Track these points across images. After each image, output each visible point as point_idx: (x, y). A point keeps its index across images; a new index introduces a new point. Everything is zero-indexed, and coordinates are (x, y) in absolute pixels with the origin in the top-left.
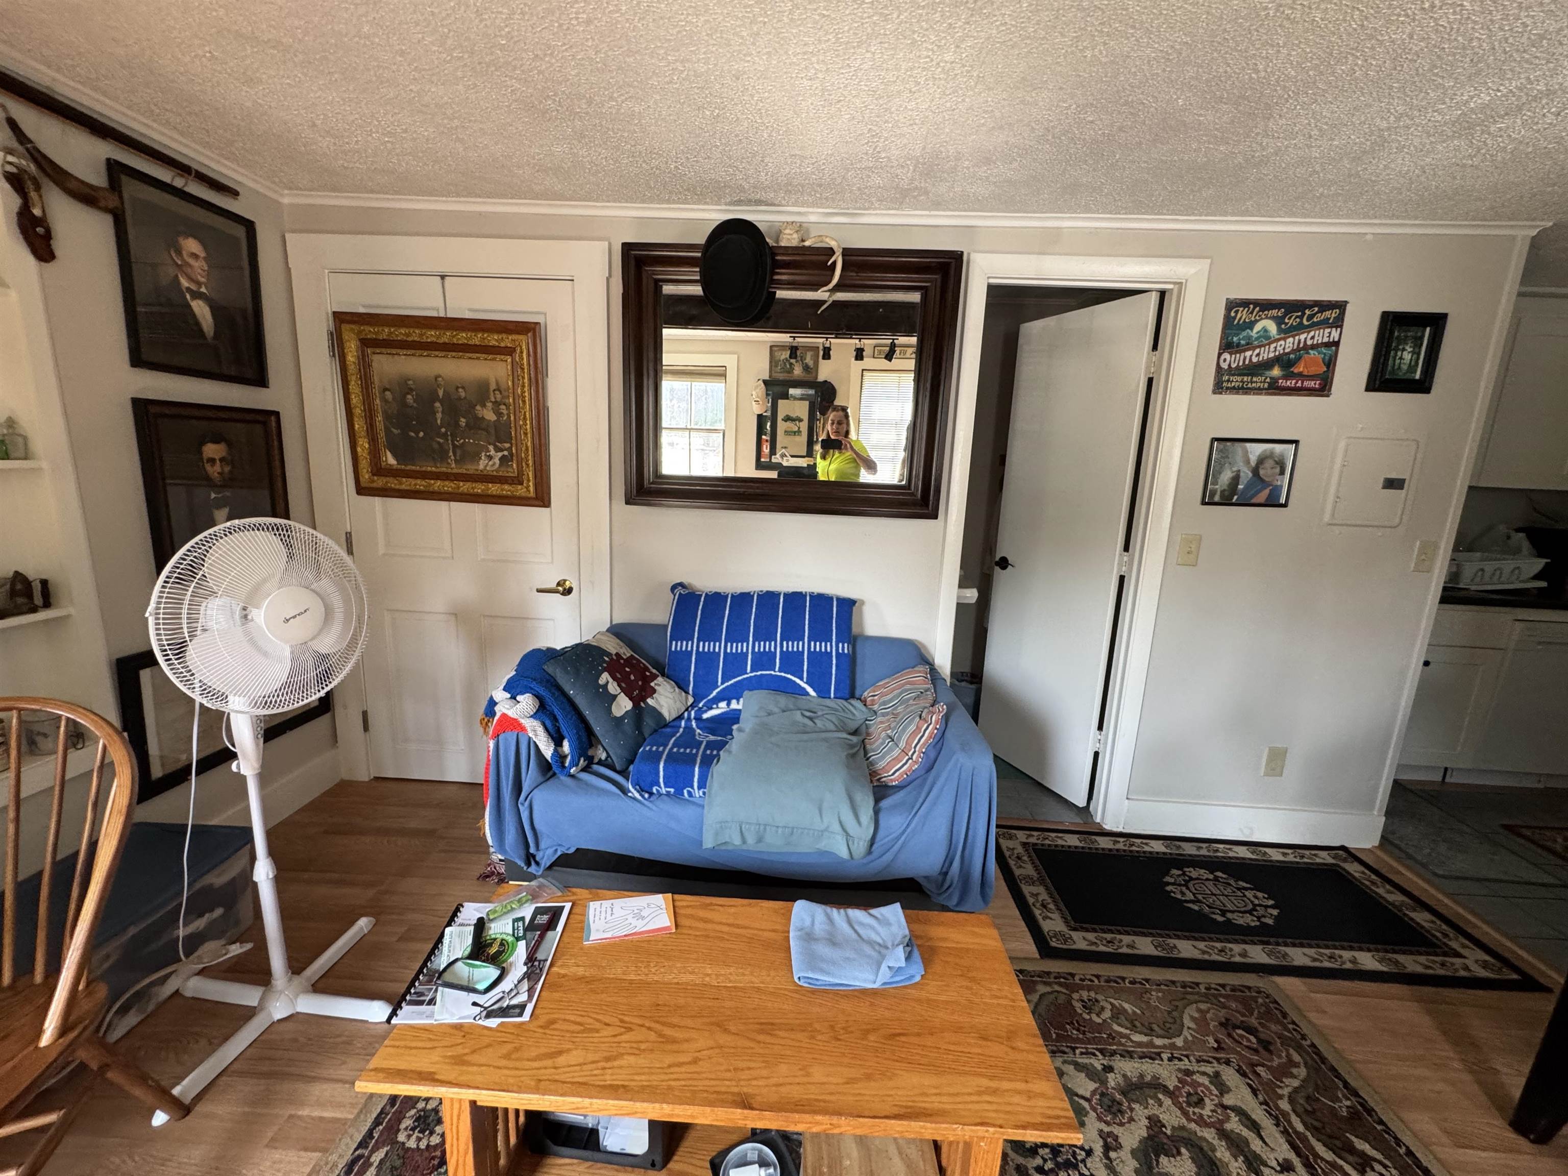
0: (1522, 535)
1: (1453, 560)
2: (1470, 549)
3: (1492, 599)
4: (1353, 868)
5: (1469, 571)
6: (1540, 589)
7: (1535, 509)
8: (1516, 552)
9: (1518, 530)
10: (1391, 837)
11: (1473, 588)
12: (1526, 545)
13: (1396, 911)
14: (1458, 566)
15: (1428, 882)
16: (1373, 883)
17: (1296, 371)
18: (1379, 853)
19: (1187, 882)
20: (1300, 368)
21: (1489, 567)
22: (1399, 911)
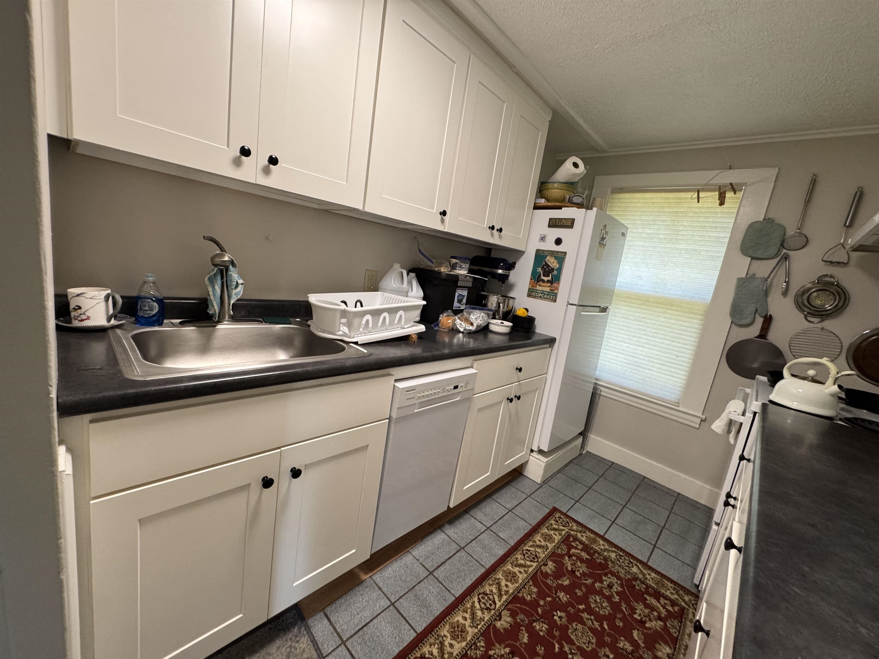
0: (412, 275)
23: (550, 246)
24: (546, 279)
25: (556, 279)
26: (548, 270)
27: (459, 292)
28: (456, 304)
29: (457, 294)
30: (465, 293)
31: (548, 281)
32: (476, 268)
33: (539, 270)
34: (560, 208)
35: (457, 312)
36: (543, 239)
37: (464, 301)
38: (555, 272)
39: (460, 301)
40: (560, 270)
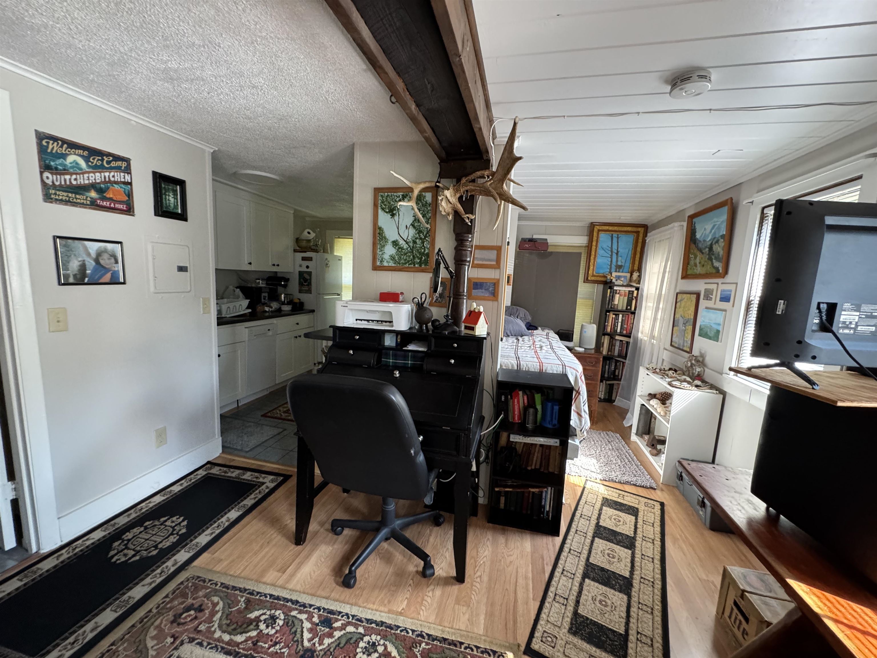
0: (238, 290)
1: (217, 304)
2: (222, 298)
3: (235, 320)
4: (215, 471)
5: (224, 307)
6: (249, 313)
7: (240, 278)
8: (238, 297)
9: (237, 288)
10: (226, 444)
11: (228, 316)
12: (241, 295)
13: (237, 480)
14: (220, 306)
15: (245, 457)
16: (225, 472)
17: (108, 196)
18: (223, 455)
19: (126, 545)
20: (109, 195)
21: (231, 305)
22: (239, 479)
23: (304, 269)
24: (305, 284)
25: (310, 284)
26: (306, 280)
27: (263, 294)
28: (263, 300)
29: (262, 296)
30: (266, 295)
31: (307, 285)
32: (270, 282)
33: (302, 280)
34: (305, 252)
35: (264, 304)
36: (301, 266)
37: (267, 298)
38: (309, 281)
39: (264, 299)
40: (310, 279)
